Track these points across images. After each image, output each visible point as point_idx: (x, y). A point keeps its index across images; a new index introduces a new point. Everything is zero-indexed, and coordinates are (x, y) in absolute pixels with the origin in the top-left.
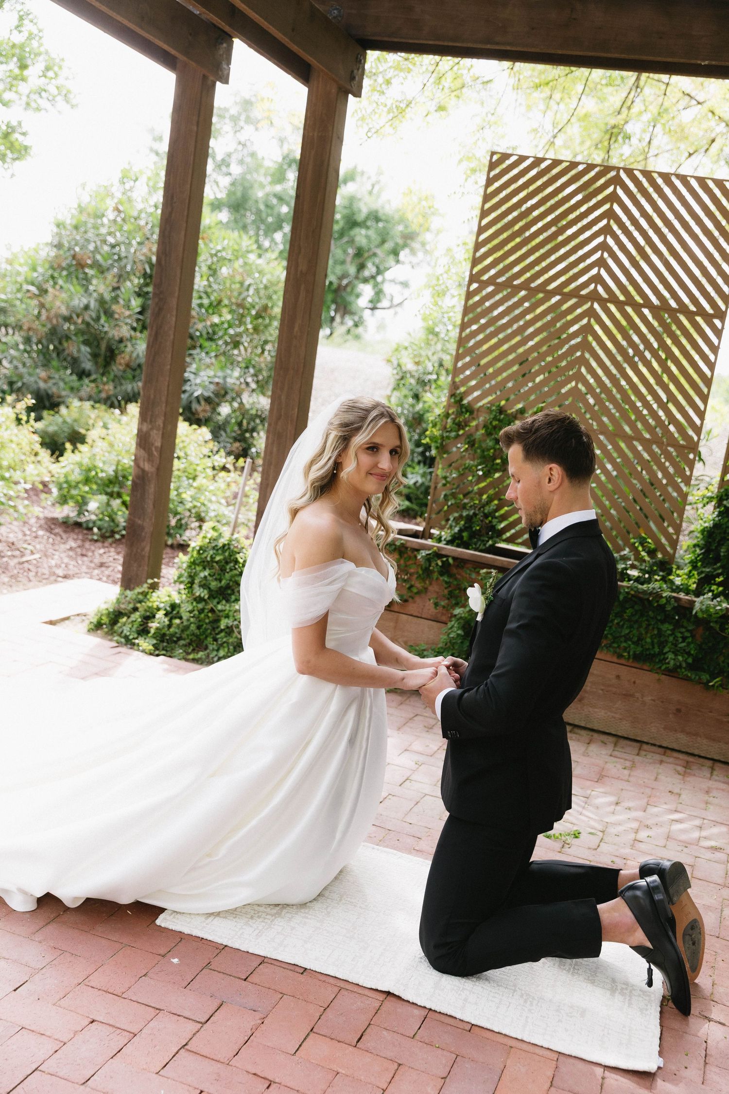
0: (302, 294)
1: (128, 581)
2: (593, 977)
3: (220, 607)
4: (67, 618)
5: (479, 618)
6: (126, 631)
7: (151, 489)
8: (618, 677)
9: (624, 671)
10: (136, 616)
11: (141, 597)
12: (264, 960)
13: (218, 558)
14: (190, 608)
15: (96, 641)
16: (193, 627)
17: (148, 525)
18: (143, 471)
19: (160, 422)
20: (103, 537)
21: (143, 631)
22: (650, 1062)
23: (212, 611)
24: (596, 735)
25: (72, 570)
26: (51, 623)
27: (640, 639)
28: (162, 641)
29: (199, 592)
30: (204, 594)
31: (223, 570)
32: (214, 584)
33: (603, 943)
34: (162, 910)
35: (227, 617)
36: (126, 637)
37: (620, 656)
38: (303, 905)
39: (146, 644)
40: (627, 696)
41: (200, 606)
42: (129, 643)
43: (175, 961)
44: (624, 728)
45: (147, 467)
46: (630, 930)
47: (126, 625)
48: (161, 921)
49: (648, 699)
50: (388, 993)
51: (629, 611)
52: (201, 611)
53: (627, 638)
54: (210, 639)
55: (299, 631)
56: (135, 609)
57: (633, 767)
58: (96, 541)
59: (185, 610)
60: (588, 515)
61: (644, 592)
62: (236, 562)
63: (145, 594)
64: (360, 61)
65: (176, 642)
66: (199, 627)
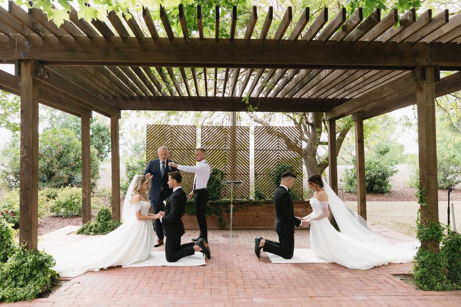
0: (115, 157)
1: (84, 222)
2: (194, 258)
3: (107, 222)
4: (70, 233)
5: (165, 205)
6: (86, 232)
7: (87, 201)
8: (189, 218)
9: (190, 217)
10: (88, 229)
11: (88, 224)
12: (142, 267)
13: (104, 213)
14: (100, 224)
15: (79, 235)
16: (102, 228)
17: (87, 209)
18: (85, 198)
19: (87, 187)
20: (66, 218)
21: (90, 231)
22: (205, 263)
23: (105, 224)
24: (187, 230)
25: (63, 225)
26: (67, 234)
27: (192, 210)
28: (95, 232)
29: (101, 220)
30: (103, 220)
31: (106, 215)
32: (105, 218)
33: (195, 252)
34: (122, 266)
35: (109, 224)
36: (87, 233)
37: (189, 214)
38: (145, 260)
39: (92, 233)
40: (192, 221)
41: (102, 223)
42: (88, 234)
43: (128, 270)
44: (192, 228)
45: (85, 197)
46: (199, 248)
47: (86, 231)
48: (122, 267)
49: (195, 221)
50: (164, 266)
51: (189, 205)
52: (103, 224)
53: (190, 210)
54: (106, 230)
55: (137, 214)
56: (87, 227)
57: (195, 233)
58: (64, 219)
59: (99, 224)
60: (180, 187)
61: (191, 201)
62: (109, 212)
63: (89, 224)
64: (120, 112)
65: (98, 232)
66: (103, 228)
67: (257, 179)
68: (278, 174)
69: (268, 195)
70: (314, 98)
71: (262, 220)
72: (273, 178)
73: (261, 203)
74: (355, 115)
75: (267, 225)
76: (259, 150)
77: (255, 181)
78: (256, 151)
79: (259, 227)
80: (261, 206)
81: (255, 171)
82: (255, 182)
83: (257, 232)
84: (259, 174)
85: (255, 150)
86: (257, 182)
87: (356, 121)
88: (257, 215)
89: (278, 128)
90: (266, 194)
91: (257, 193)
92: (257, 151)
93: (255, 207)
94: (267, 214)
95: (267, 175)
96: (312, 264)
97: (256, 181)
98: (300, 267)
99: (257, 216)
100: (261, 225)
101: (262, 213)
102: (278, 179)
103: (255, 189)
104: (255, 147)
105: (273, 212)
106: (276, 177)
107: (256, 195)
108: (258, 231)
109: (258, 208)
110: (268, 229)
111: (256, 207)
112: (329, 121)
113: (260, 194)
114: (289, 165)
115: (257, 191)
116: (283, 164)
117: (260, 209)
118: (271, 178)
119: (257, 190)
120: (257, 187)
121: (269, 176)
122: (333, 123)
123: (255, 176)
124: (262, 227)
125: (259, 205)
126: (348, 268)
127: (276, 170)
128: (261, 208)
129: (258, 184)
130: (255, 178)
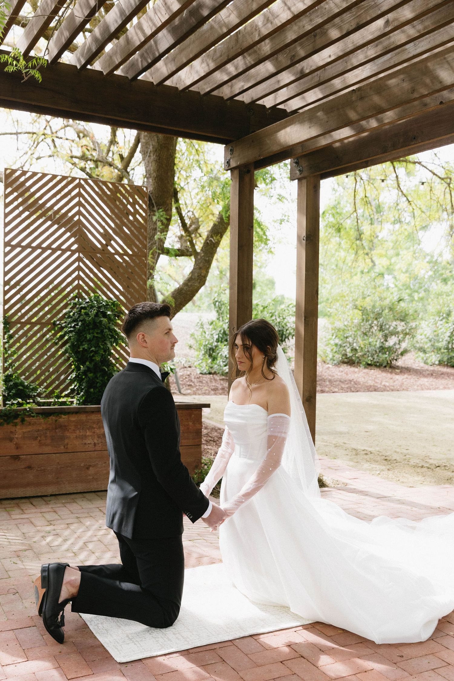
67: (11, 337)
68: (77, 325)
69: (47, 388)
70: (202, 93)
71: (30, 467)
72: (62, 337)
73: (30, 416)
74: (304, 163)
75: (48, 484)
76: (18, 245)
77: (5, 343)
78: (8, 248)
79: (20, 492)
80: (30, 424)
81: (5, 311)
82: (5, 349)
83: (17, 511)
84: (18, 321)
85: (6, 244)
86: (11, 347)
87: (304, 182)
88: (15, 452)
89: (80, 183)
90: (40, 385)
91: (12, 383)
92: (14, 248)
93: (8, 428)
94: (47, 449)
95: (43, 325)
96: (250, 638)
97: (7, 346)
98: (220, 667)
99: (16, 458)
100: (28, 485)
101: (31, 447)
102: (78, 340)
103: (5, 369)
104: (6, 234)
105: (66, 441)
106: (71, 331)
107: (8, 389)
108: (18, 506)
109: (19, 431)
110: (51, 495)
111: (13, 429)
112: (236, 172)
113: (22, 384)
114: (111, 299)
115: (11, 376)
116: (92, 295)
117: (24, 433)
118: (54, 335)
119: (8, 372)
120: (11, 365)
121: (49, 331)
122: (247, 179)
123: (4, 328)
124: (29, 492)
125: (23, 420)
126: (373, 642)
127: (70, 312)
128: (30, 428)
129: (14, 353)
130: (5, 333)
